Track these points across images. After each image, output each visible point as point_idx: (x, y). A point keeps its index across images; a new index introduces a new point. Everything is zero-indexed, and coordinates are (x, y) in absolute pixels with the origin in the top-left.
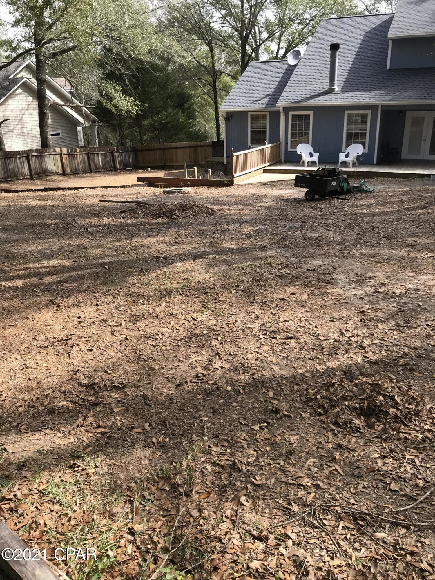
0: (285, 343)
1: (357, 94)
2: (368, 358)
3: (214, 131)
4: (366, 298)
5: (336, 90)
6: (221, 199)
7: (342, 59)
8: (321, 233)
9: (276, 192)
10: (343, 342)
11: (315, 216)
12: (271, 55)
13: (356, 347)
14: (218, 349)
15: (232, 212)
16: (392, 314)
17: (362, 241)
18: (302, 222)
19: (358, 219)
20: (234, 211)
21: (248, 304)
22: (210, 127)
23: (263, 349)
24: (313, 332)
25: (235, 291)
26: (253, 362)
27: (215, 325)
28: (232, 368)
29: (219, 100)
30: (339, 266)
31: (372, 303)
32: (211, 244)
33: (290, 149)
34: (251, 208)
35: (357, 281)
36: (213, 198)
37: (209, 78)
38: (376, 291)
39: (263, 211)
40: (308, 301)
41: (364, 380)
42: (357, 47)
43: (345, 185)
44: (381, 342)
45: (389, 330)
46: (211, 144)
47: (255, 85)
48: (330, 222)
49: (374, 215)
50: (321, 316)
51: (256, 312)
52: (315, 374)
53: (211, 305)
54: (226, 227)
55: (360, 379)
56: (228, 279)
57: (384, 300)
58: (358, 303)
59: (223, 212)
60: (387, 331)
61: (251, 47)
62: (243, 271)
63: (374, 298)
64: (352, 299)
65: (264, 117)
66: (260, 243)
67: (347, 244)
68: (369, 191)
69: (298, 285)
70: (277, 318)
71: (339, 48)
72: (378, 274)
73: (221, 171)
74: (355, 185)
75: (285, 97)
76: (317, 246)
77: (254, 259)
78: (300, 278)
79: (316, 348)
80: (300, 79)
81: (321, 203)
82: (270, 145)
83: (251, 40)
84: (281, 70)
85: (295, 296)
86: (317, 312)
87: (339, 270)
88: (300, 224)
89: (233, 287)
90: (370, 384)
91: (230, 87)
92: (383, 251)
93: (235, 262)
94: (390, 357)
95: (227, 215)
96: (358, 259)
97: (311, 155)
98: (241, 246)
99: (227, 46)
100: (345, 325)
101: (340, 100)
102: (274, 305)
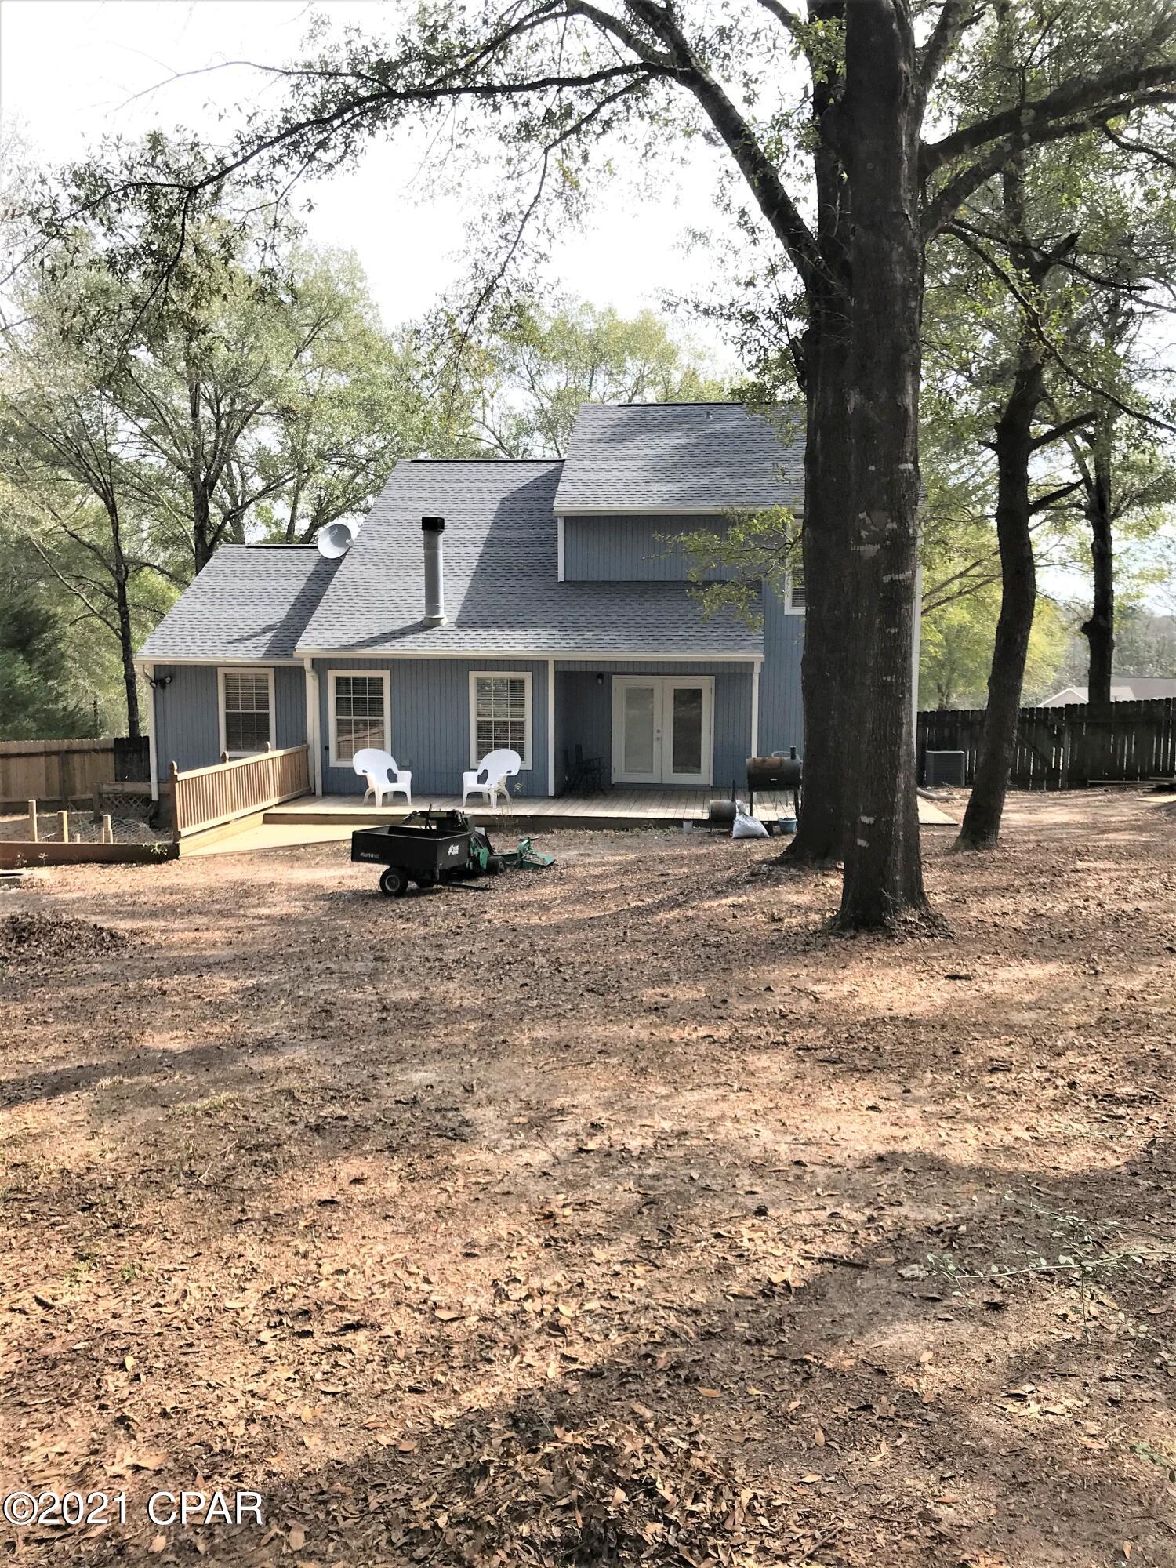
0: (339, 1348)
1: (496, 632)
2: (575, 1360)
3: (122, 709)
4: (556, 1172)
5: (444, 622)
6: (143, 899)
7: (452, 553)
8: (427, 989)
9: (302, 875)
10: (505, 1318)
11: (409, 939)
12: (274, 530)
13: (539, 1332)
14: (123, 1401)
15: (175, 938)
16: (626, 1213)
17: (535, 1003)
18: (376, 959)
19: (521, 942)
20: (179, 933)
21: (221, 1229)
22: (111, 700)
23: (270, 1377)
24: (421, 1297)
25: (181, 1190)
26: (239, 1430)
27: (114, 1316)
28: (170, 1465)
29: (135, 632)
30: (481, 1084)
31: (572, 1186)
32: (110, 1042)
33: (334, 762)
34: (231, 922)
35: (531, 1124)
36: (117, 896)
37: (108, 579)
38: (581, 1150)
39: (265, 930)
40: (400, 1201)
41: (569, 1438)
42: (486, 528)
43: (483, 852)
44: (606, 1304)
45: (622, 1263)
46: (111, 745)
47: (234, 602)
48: (450, 955)
49: (559, 929)
50: (439, 1244)
51: (249, 1254)
52: (433, 1440)
53: (103, 1248)
54: (156, 983)
55: (556, 1439)
56: (160, 1153)
57: (602, 1174)
58: (538, 1189)
59: (147, 940)
60: (618, 1268)
61: (221, 507)
62: (207, 1121)
63: (577, 1169)
64: (519, 1180)
65: (261, 683)
66: (259, 1030)
67: (497, 1015)
68: (543, 867)
69: (371, 1152)
70: (313, 1268)
71: (443, 527)
72: (583, 1098)
73: (143, 817)
74: (506, 852)
75: (315, 633)
76: (417, 1028)
77: (240, 1081)
78: (377, 1128)
79: (429, 1350)
80: (351, 592)
81: (424, 901)
82: (281, 752)
83: (220, 492)
84: (301, 568)
85: (363, 1188)
86: (428, 1231)
87: (481, 1094)
88: (371, 965)
89: (177, 1176)
90: (585, 1451)
91: (165, 602)
92: (589, 1030)
93: (184, 1094)
94: (633, 1348)
95: (159, 947)
96: (529, 1058)
97: (393, 777)
98: (201, 1043)
99: (156, 501)
100: (507, 1265)
101: (454, 647)
102: (302, 1224)
